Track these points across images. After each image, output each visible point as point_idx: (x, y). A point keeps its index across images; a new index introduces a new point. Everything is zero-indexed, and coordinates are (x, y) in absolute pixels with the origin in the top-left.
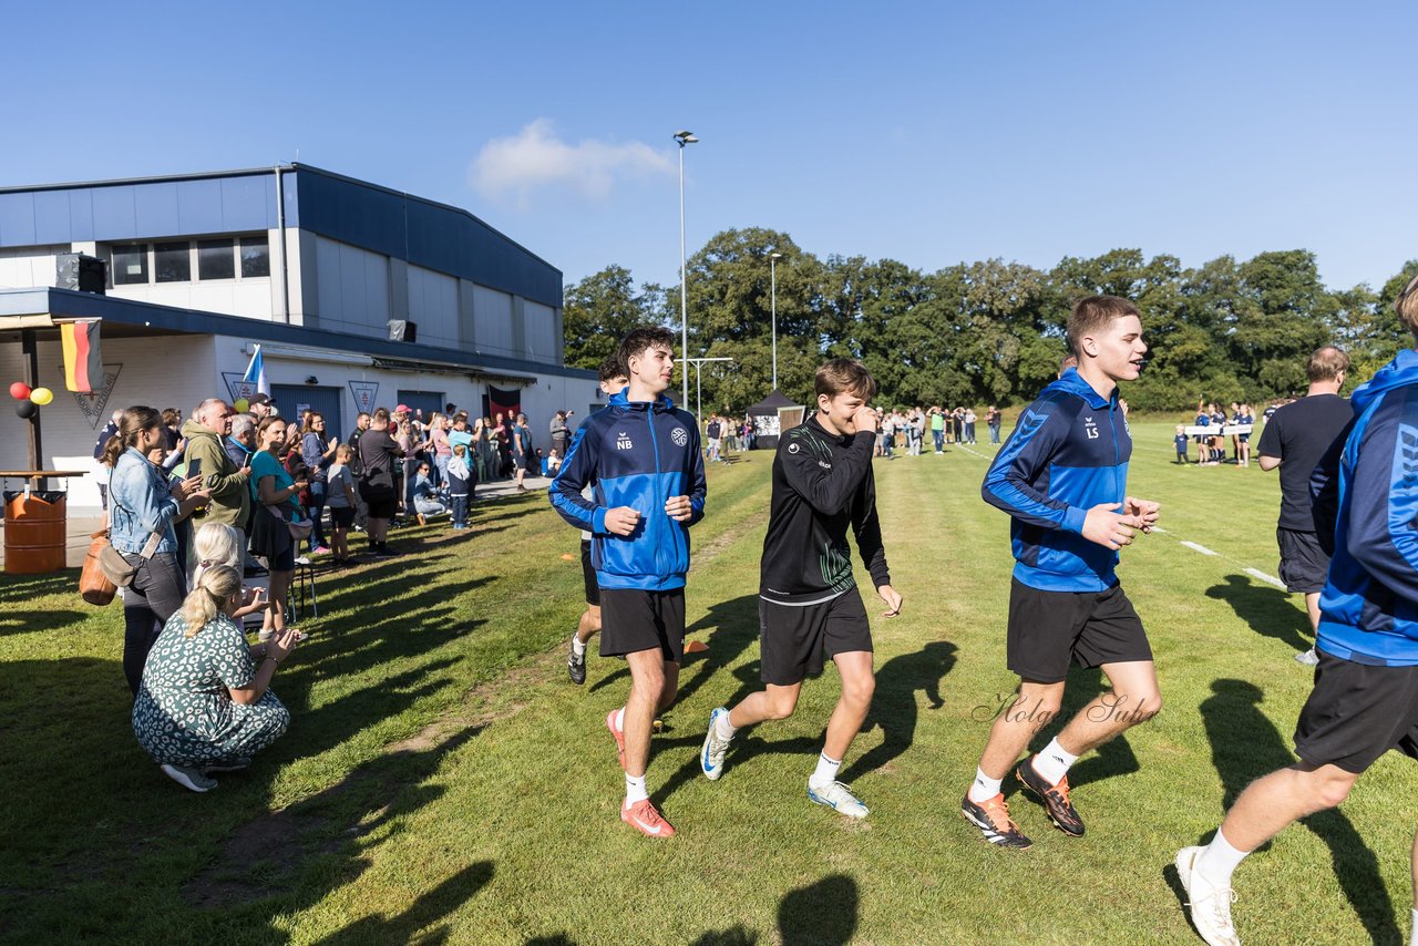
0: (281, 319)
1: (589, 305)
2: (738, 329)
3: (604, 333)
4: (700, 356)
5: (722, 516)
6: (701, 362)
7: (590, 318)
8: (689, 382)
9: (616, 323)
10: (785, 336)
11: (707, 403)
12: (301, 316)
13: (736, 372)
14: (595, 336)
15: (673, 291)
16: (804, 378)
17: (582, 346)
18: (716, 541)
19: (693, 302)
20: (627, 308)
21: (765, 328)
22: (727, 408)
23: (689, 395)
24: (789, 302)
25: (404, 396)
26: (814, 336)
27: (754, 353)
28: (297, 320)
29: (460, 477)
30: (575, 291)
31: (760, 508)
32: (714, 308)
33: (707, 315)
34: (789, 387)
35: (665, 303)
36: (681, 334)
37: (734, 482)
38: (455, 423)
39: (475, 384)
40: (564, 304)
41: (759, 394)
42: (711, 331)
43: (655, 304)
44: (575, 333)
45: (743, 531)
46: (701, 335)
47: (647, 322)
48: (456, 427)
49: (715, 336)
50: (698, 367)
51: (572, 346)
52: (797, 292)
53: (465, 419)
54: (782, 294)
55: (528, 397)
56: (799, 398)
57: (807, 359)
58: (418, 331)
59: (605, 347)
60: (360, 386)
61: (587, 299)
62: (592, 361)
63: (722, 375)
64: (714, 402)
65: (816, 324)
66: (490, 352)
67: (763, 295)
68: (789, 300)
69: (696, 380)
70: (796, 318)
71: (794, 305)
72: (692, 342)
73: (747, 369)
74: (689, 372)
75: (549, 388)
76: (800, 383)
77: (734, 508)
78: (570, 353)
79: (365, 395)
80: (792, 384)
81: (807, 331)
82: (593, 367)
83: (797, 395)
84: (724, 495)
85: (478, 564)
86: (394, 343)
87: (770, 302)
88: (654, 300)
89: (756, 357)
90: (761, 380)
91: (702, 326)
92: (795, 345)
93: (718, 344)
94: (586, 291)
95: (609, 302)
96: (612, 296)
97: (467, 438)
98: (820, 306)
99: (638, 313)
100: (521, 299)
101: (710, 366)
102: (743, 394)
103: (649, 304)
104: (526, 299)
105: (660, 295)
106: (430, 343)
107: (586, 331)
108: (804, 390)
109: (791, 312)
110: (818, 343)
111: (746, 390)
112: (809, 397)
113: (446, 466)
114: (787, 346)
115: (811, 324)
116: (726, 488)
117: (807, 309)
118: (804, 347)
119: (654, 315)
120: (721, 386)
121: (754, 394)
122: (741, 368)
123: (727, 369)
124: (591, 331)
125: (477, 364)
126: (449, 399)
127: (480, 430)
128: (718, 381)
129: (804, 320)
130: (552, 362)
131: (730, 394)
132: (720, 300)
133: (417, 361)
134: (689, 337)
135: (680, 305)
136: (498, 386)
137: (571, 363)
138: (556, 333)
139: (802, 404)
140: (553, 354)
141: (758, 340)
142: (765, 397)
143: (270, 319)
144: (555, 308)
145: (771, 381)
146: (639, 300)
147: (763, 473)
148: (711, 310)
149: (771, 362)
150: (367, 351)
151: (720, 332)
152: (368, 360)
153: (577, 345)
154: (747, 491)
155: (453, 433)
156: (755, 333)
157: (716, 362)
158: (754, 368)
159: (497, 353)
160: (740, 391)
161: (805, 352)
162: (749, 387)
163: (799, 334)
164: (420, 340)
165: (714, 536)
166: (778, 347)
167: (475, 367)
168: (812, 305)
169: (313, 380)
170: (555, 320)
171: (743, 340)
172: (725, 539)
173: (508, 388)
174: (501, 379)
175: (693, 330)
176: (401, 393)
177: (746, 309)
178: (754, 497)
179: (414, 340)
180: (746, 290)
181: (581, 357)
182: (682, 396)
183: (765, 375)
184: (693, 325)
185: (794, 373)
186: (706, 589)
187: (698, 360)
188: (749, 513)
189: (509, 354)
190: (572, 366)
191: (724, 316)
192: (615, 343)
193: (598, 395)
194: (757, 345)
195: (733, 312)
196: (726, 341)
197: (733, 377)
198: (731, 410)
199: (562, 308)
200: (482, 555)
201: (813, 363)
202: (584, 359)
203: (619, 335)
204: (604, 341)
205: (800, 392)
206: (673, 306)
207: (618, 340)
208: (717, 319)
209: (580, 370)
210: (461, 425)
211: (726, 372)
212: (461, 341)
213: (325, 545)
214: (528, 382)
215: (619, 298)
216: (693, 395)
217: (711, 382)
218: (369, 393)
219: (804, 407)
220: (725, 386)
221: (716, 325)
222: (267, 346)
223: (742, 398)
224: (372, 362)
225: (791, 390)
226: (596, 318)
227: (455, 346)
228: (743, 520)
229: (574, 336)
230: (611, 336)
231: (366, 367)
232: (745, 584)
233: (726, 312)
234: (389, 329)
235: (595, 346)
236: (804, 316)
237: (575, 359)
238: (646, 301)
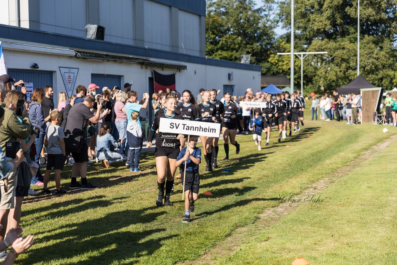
0: (15, 24)
1: (224, 14)
2: (332, 31)
3: (234, 34)
4: (303, 50)
5: (319, 167)
6: (304, 55)
7: (224, 24)
8: (295, 69)
9: (242, 27)
10: (366, 36)
11: (307, 85)
12: (28, 22)
13: (329, 62)
14: (228, 36)
15: (284, 3)
16: (381, 67)
17: (218, 43)
18: (314, 185)
19: (299, 11)
20: (251, 16)
21: (352, 30)
22: (322, 88)
23: (295, 79)
24: (370, 11)
25: (96, 78)
26: (388, 36)
27: (343, 48)
28: (25, 25)
29: (136, 135)
30: (214, 3)
31: (347, 162)
32: (314, 15)
33: (309, 21)
34: (369, 73)
35: (278, 12)
36: (290, 35)
37: (327, 143)
38: (129, 97)
39: (144, 69)
40: (206, 12)
41: (346, 79)
42: (311, 32)
43: (271, 12)
44: (213, 33)
45: (334, 179)
46: (304, 35)
47: (265, 26)
48: (130, 100)
49: (315, 36)
50: (302, 58)
51: (211, 43)
52: (377, 3)
53: (135, 94)
54: (365, 5)
55: (181, 80)
56: (376, 82)
57: (383, 53)
58: (106, 32)
59: (235, 44)
60: (66, 70)
61: (223, 10)
62: (225, 54)
63: (319, 64)
64: (312, 84)
65: (390, 27)
66: (154, 47)
67: (351, 6)
68: (370, 9)
69: (300, 68)
70: (375, 23)
71: (374, 13)
72: (297, 40)
73: (337, 60)
74: (295, 62)
75: (195, 73)
76: (377, 70)
77: (328, 161)
78: (210, 48)
79: (69, 77)
80: (371, 72)
81: (383, 32)
82: (225, 58)
83: (375, 79)
84: (320, 152)
85: (145, 196)
86: (90, 40)
87: (356, 11)
88: (270, 10)
89: (345, 51)
90: (348, 68)
91: (305, 29)
92: (374, 42)
93: (317, 42)
94: (222, 4)
95: (238, 12)
96: (241, 7)
97: (138, 107)
98: (394, 14)
99: (259, 19)
100: (177, 9)
101: (310, 58)
102: (334, 78)
103: (266, 13)
104: (180, 9)
105: (275, 6)
106: (114, 40)
107: (222, 32)
108: (380, 76)
109: (372, 18)
110: (391, 41)
111: (336, 75)
112: (384, 81)
113: (126, 127)
114: (368, 43)
115: (386, 27)
116: (321, 147)
117: (384, 16)
118: (380, 44)
119: (271, 21)
120: (318, 73)
121: (342, 79)
122: (333, 59)
123: (323, 60)
124: (225, 32)
125: (146, 56)
126: (126, 80)
127: (147, 100)
128: (316, 69)
129: (381, 24)
130: (197, 54)
131: (324, 78)
132: (319, 10)
133: (105, 53)
134: (296, 37)
135: (289, 14)
136: (160, 71)
137: (210, 55)
138: (200, 33)
139: (379, 86)
140: (198, 49)
141: (346, 39)
142: (350, 81)
143: (8, 24)
144: (200, 16)
145: (355, 69)
146: (259, 10)
147: (349, 136)
148: (312, 17)
149: (356, 55)
150: (71, 46)
151: (318, 33)
152: (72, 52)
153: (215, 43)
154: (337, 149)
155: (128, 104)
156: (344, 34)
157: (315, 55)
158: (343, 60)
159: (159, 48)
160: (332, 76)
161: (381, 48)
162: (339, 73)
163: (377, 34)
164: (107, 39)
165: (313, 182)
166: (361, 44)
167: (144, 58)
168: (387, 13)
169: (35, 66)
170: (200, 25)
171: (335, 39)
172: (321, 184)
173: (166, 72)
174: (162, 66)
175: (299, 32)
176: (93, 76)
177: (338, 16)
178: (342, 154)
179: (103, 39)
180: (338, 2)
181: (217, 50)
182: (290, 79)
183: (351, 65)
184: (299, 28)
185: (373, 63)
186: (307, 220)
187: (302, 53)
188: (339, 166)
189: (167, 49)
190: (211, 57)
191: (321, 22)
192: (242, 41)
193: (229, 78)
194: (346, 42)
195: (328, 18)
196: (322, 40)
197: (327, 66)
198: (325, 90)
199: (205, 16)
200: (147, 190)
201: (388, 56)
202: (219, 52)
203: (245, 35)
204: (234, 39)
205: (377, 77)
206: (285, 15)
207: (243, 39)
208: (316, 23)
209: (216, 60)
210: (133, 98)
211: (322, 63)
212: (135, 39)
213: (41, 179)
214: (180, 68)
215: (245, 9)
216: (297, 79)
217: (311, 69)
218: (72, 75)
219: (380, 89)
220: (321, 72)
221: (315, 28)
222: (6, 42)
223: (333, 81)
224: (75, 54)
225: (370, 76)
226: (228, 23)
227: (131, 43)
228: (334, 171)
229: (213, 36)
230: (239, 36)
231: (71, 57)
232: (336, 217)
233: (323, 18)
234: (86, 31)
235: (227, 43)
236: (382, 21)
237: (213, 53)
238: (264, 10)
